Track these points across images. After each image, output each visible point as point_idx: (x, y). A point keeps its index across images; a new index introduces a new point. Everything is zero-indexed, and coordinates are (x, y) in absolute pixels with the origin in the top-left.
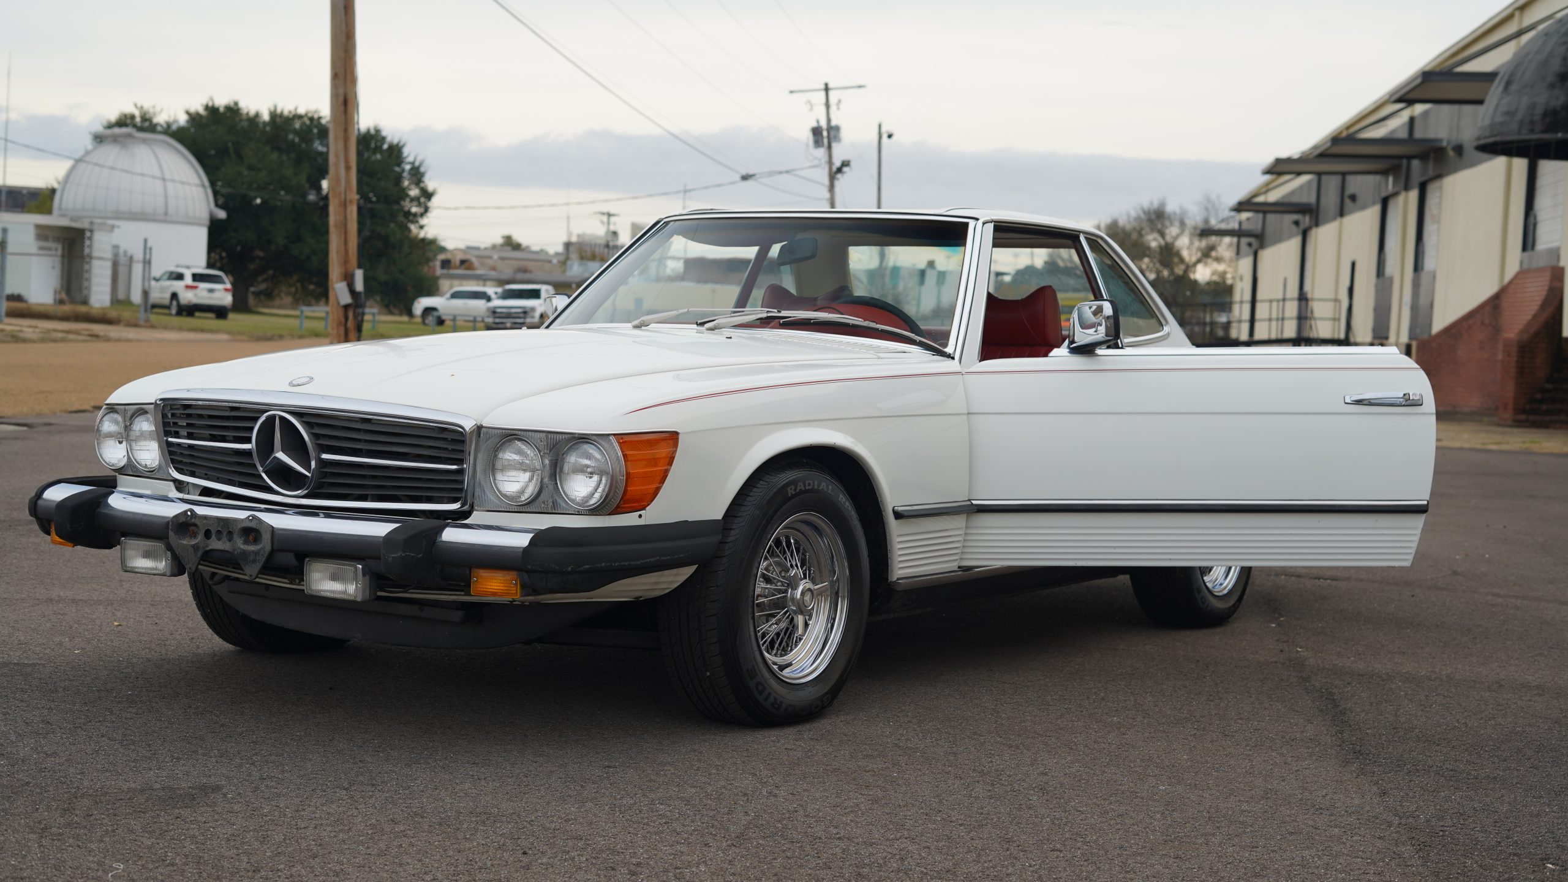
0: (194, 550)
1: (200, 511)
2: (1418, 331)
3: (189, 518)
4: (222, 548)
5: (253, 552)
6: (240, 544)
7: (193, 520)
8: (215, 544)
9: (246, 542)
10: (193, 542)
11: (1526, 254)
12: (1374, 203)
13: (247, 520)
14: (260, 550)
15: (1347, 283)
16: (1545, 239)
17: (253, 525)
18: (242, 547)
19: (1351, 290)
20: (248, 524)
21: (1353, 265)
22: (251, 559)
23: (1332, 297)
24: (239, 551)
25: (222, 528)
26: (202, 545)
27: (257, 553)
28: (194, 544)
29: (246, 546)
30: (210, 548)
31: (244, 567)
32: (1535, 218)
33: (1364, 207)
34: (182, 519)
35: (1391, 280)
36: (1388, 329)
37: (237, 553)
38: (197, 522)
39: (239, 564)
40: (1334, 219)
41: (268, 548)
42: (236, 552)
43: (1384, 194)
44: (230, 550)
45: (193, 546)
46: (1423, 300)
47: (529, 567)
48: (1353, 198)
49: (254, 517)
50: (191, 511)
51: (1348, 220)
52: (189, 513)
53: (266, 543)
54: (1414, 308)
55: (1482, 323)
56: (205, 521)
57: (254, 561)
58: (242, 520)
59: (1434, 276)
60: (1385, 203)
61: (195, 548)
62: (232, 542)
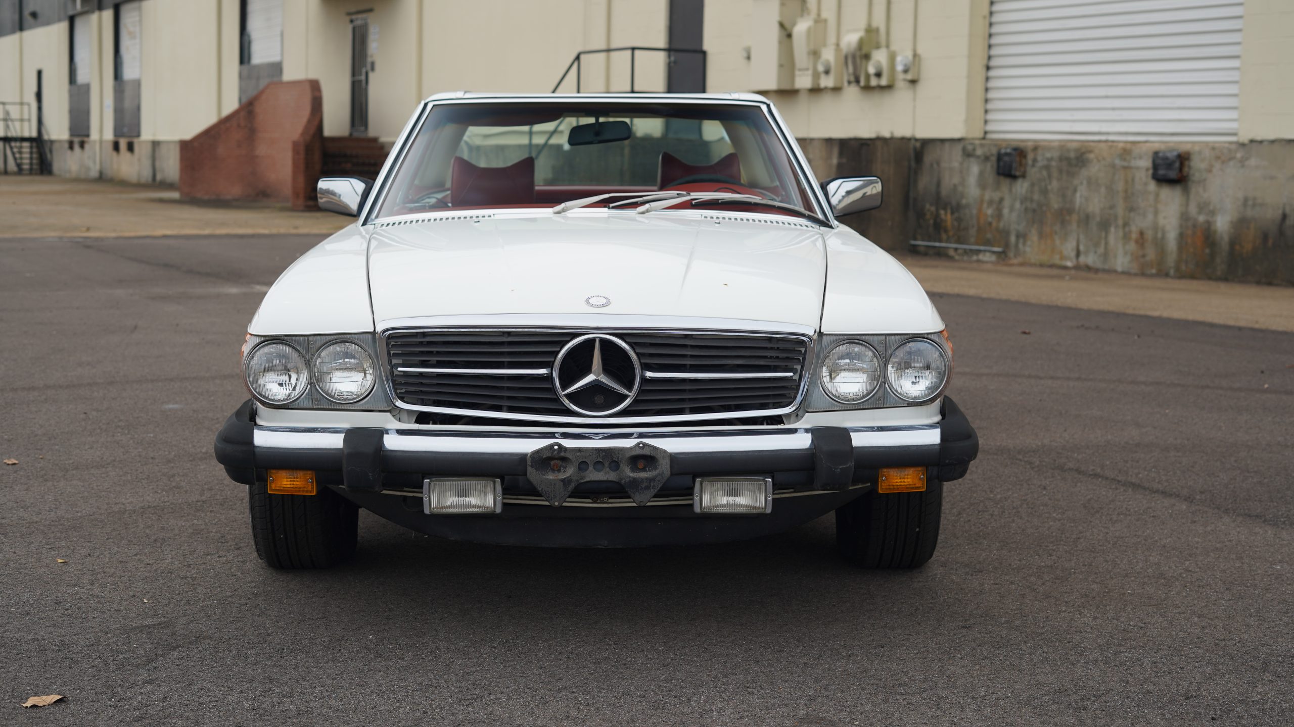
0: (564, 485)
1: (568, 443)
2: (125, 130)
3: (556, 452)
4: (605, 478)
5: (647, 479)
6: (628, 473)
7: (562, 454)
8: (594, 475)
9: (633, 470)
10: (562, 476)
11: (245, 67)
12: (59, 20)
13: (637, 447)
14: (656, 476)
15: (34, 88)
16: (261, 55)
17: (646, 452)
18: (632, 475)
19: (39, 96)
20: (638, 452)
21: (40, 73)
22: (643, 486)
23: (18, 100)
24: (628, 480)
25: (603, 460)
26: (574, 479)
27: (651, 480)
28: (565, 479)
29: (635, 474)
30: (587, 479)
31: (632, 495)
32: (249, 36)
33: (48, 23)
34: (547, 454)
35: (87, 87)
36: (88, 128)
37: (625, 481)
38: (568, 455)
39: (626, 492)
40: (13, 32)
41: (667, 473)
42: (623, 481)
43: (71, 13)
44: (615, 480)
45: (563, 480)
46: (128, 104)
47: (947, 461)
48: (34, 15)
49: (645, 445)
50: (559, 445)
51: (28, 35)
52: (556, 447)
53: (664, 468)
54: (118, 111)
55: (239, 126)
56: (578, 454)
57: (647, 488)
58: (631, 448)
59: (137, 84)
60: (72, 20)
61: (566, 482)
62: (618, 471)
